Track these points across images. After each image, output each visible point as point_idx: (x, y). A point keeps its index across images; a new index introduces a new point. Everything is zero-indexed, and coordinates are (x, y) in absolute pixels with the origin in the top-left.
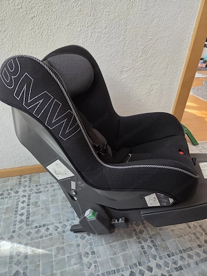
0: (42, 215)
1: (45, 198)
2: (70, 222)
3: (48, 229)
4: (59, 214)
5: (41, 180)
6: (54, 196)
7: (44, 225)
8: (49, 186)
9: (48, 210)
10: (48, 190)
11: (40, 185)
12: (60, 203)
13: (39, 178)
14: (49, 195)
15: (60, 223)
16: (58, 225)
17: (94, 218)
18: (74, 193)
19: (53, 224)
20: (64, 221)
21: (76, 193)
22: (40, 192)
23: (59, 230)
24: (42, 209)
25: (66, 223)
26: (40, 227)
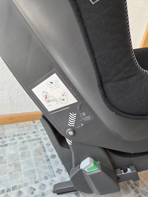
0: (10, 173)
1: (12, 152)
2: (50, 180)
3: (20, 193)
4: (33, 171)
5: (6, 132)
6: (24, 148)
7: (14, 188)
8: (16, 138)
9: (17, 166)
10: (16, 143)
11: (5, 137)
12: (32, 157)
13: (4, 130)
14: (18, 148)
15: (36, 182)
16: (34, 186)
17: (96, 170)
18: (71, 133)
19: (26, 185)
20: (41, 179)
21: (74, 132)
22: (6, 145)
23: (36, 193)
24: (10, 165)
25: (44, 182)
26: (9, 190)
